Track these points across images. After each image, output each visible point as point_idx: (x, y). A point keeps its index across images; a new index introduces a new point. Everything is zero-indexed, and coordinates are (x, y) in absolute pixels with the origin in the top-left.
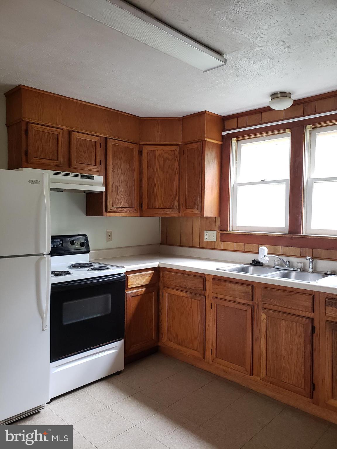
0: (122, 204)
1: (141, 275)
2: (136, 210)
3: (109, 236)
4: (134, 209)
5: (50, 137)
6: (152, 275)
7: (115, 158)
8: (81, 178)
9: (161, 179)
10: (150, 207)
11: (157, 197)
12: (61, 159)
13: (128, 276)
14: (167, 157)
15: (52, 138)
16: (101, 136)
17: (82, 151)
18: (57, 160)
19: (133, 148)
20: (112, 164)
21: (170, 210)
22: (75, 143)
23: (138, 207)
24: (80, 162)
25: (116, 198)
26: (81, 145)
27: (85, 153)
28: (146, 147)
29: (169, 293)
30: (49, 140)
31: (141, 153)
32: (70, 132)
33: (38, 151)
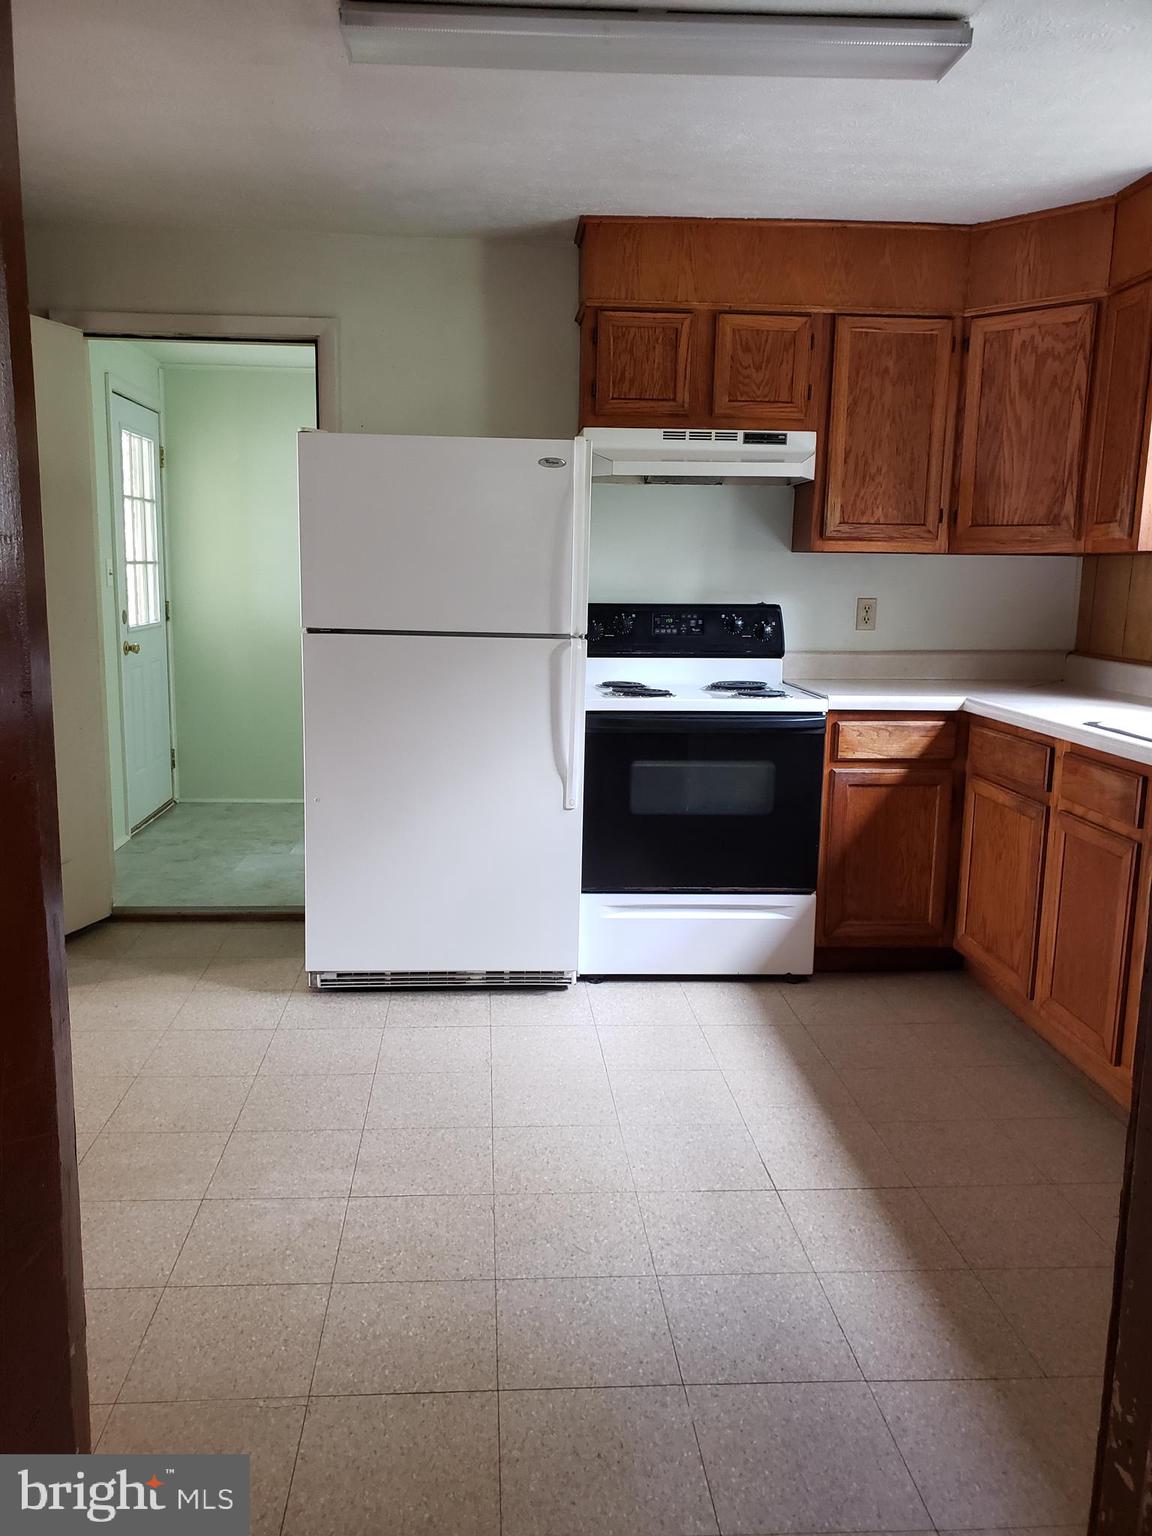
0: (879, 512)
1: (890, 729)
2: (930, 532)
3: (866, 613)
4: (923, 528)
5: (657, 340)
6: (933, 733)
7: (862, 372)
8: (745, 442)
9: (1025, 426)
10: (980, 522)
11: (1006, 487)
12: (684, 396)
13: (841, 724)
14: (1050, 349)
15: (660, 341)
16: (816, 311)
17: (749, 366)
18: (674, 400)
19: (933, 332)
20: (851, 393)
21: (1044, 530)
22: (729, 345)
23: (941, 521)
24: (742, 396)
25: (857, 495)
26: (747, 349)
27: (758, 368)
28: (982, 322)
29: (979, 795)
30: (654, 348)
31: (962, 345)
32: (715, 317)
33: (622, 379)
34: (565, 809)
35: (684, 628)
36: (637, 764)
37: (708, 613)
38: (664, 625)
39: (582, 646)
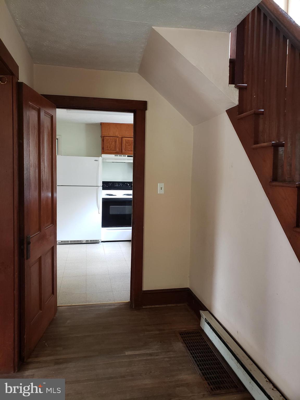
8: (127, 157)
12: (117, 150)
17: (127, 145)
18: (116, 150)
22: (124, 142)
24: (127, 150)
26: (127, 143)
27: (129, 146)
30: (113, 142)
32: (122, 138)
33: (108, 147)
34: (99, 213)
35: (119, 185)
36: (111, 206)
37: (123, 183)
38: (116, 185)
39: (101, 188)
